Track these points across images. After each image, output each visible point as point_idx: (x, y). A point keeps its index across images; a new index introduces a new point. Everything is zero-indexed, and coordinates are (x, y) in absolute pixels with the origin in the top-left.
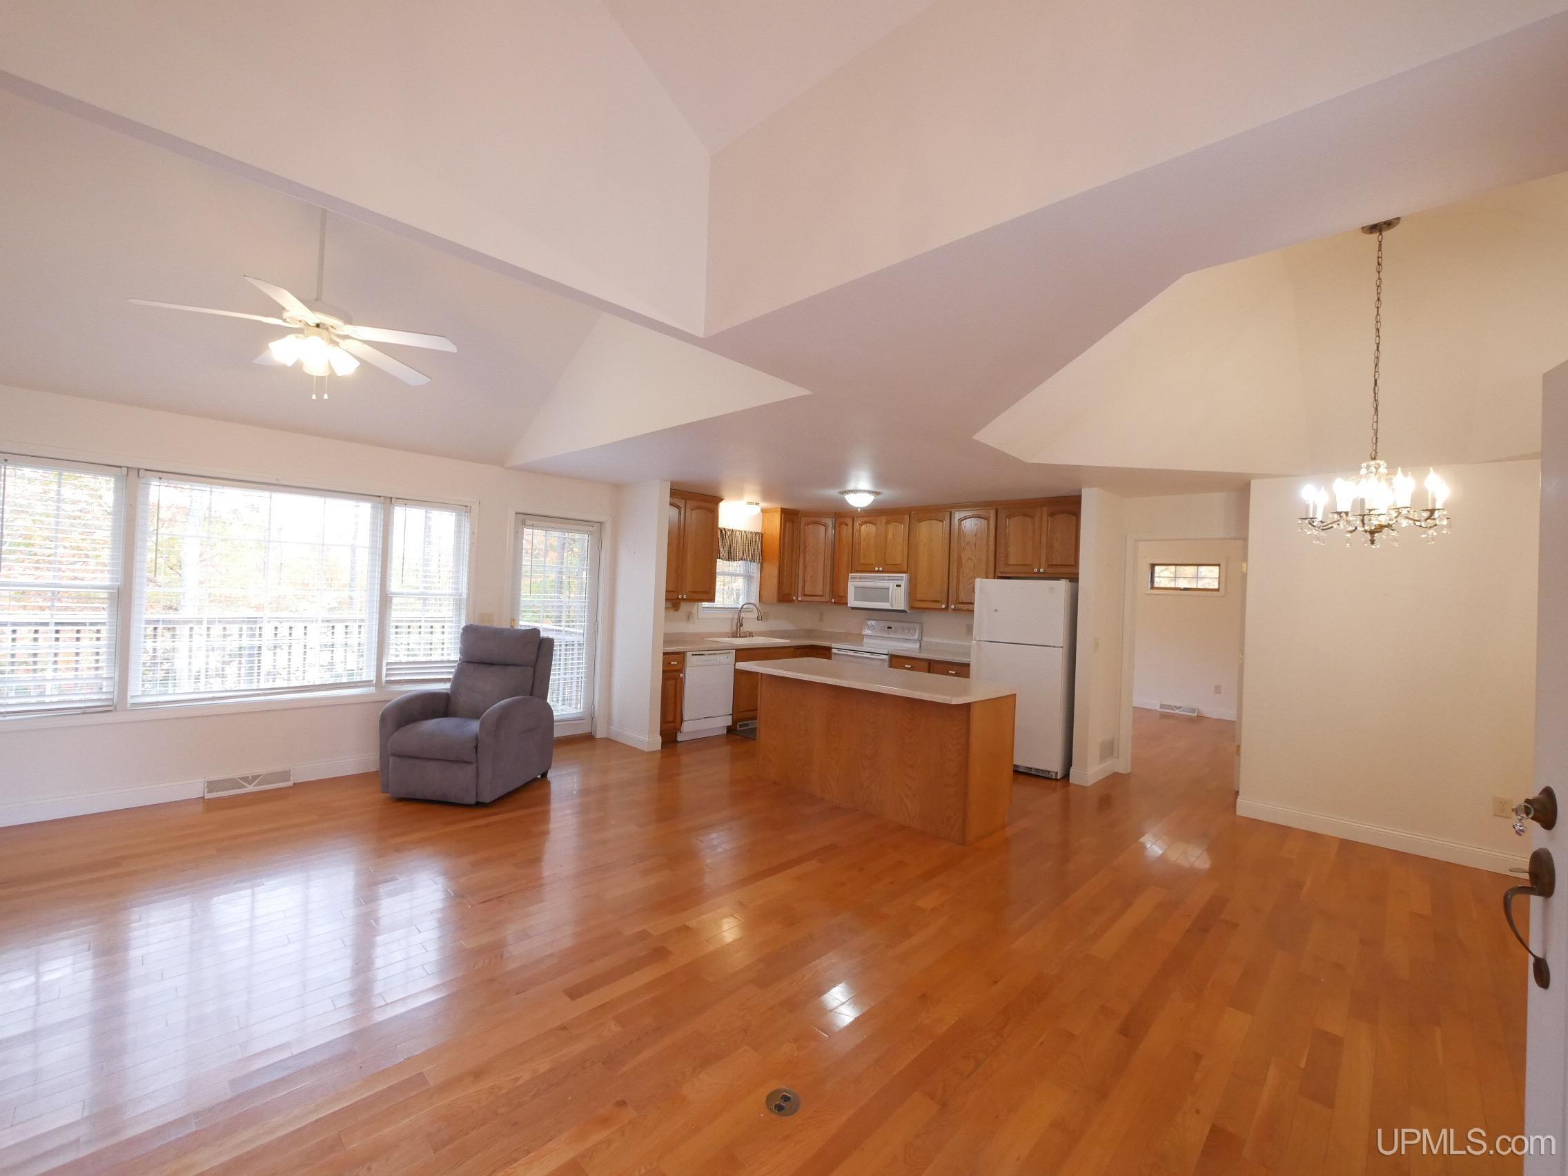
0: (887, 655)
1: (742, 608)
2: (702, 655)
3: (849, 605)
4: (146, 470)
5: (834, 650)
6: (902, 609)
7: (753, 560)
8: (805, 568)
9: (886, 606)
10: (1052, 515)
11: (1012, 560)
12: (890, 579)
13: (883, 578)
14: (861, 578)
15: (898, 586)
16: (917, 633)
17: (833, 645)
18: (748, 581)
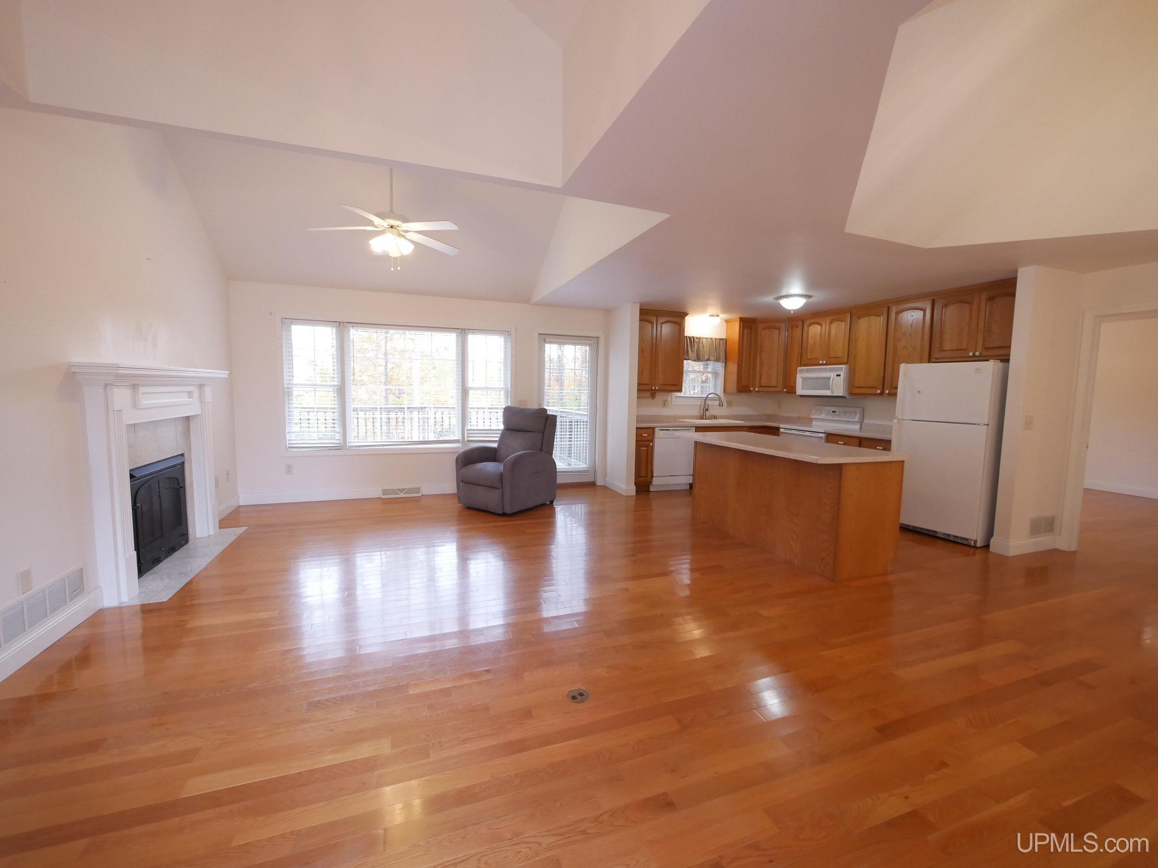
0: (825, 433)
1: (707, 396)
2: (668, 430)
3: (797, 393)
4: (347, 323)
5: (782, 430)
6: (841, 395)
7: (717, 360)
8: (761, 365)
9: (827, 393)
10: (991, 299)
11: (947, 346)
12: (831, 370)
13: (826, 370)
14: (807, 371)
15: (838, 375)
16: (858, 415)
17: (781, 426)
18: (715, 376)
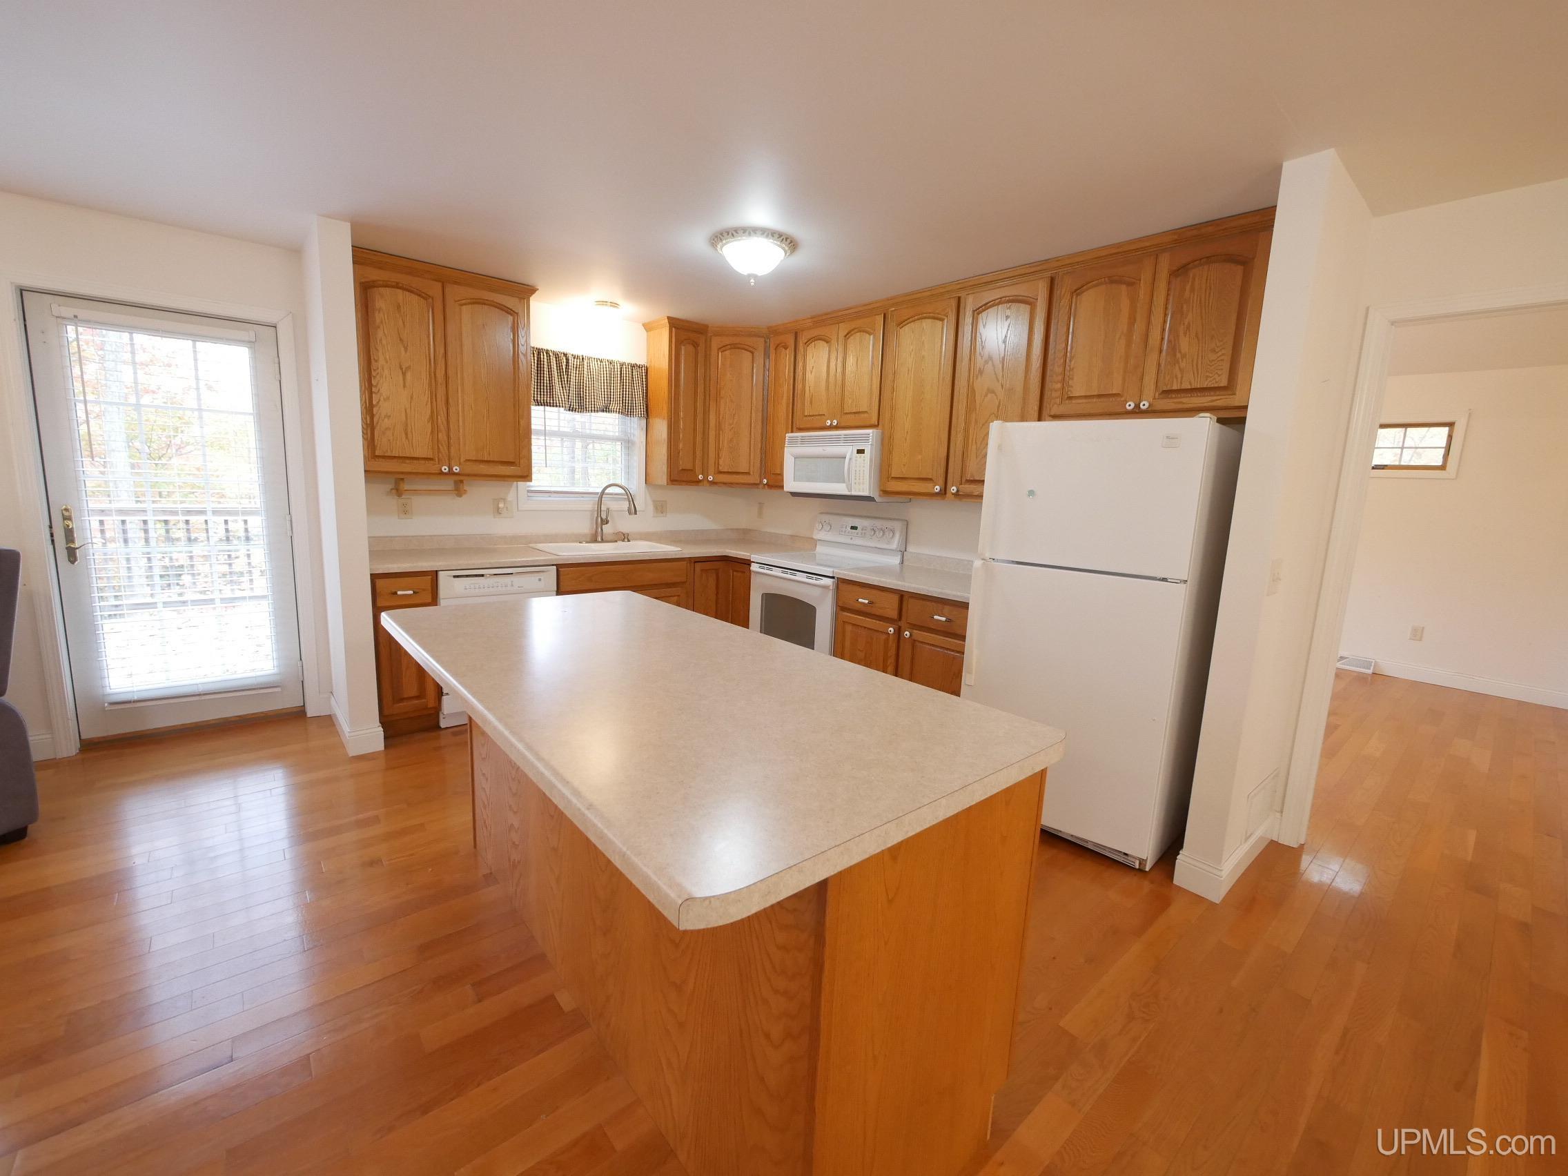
0: (833, 577)
1: (603, 492)
2: (483, 575)
3: (786, 489)
5: (754, 567)
6: (866, 493)
7: (627, 411)
8: (719, 427)
9: (840, 489)
11: (1078, 389)
12: (847, 440)
13: (837, 440)
14: (803, 441)
15: (860, 452)
16: (897, 535)
17: (754, 557)
